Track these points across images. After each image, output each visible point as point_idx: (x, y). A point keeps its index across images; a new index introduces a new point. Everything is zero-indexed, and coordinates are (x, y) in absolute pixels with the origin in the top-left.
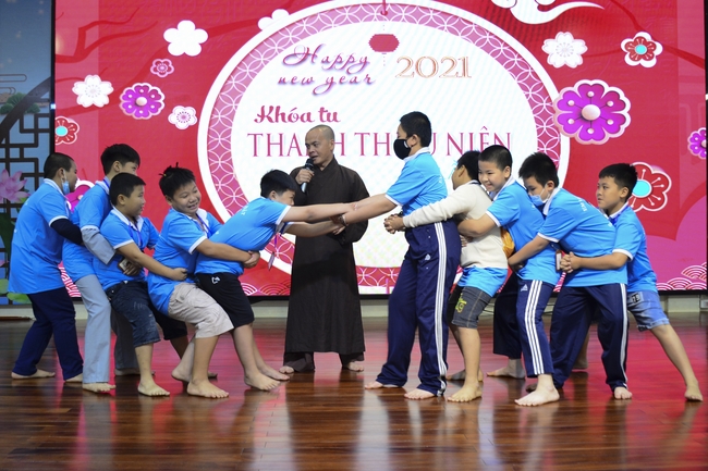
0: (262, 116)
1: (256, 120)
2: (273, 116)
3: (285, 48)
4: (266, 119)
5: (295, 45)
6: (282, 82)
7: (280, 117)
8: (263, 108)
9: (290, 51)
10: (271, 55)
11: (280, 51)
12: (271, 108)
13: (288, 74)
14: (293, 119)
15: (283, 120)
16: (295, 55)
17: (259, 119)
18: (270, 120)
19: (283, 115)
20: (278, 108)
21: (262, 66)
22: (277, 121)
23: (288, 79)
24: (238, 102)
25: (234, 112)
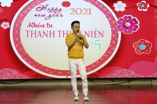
0: (30, 26)
1: (28, 27)
2: (33, 25)
3: (37, 5)
4: (31, 26)
5: (40, 4)
6: (36, 15)
7: (35, 26)
8: (30, 23)
9: (38, 6)
10: (32, 7)
11: (35, 6)
12: (32, 23)
13: (38, 13)
14: (39, 27)
15: (36, 27)
16: (39, 7)
17: (29, 26)
18: (32, 27)
19: (36, 25)
20: (35, 23)
21: (30, 11)
22: (34, 27)
23: (38, 15)
24: (22, 21)
25: (21, 24)
